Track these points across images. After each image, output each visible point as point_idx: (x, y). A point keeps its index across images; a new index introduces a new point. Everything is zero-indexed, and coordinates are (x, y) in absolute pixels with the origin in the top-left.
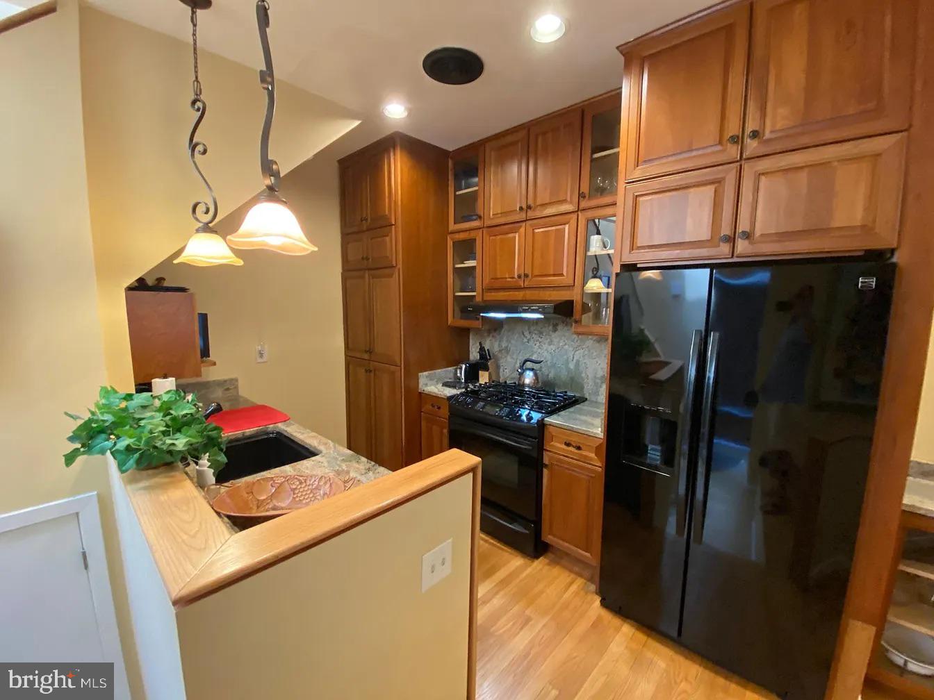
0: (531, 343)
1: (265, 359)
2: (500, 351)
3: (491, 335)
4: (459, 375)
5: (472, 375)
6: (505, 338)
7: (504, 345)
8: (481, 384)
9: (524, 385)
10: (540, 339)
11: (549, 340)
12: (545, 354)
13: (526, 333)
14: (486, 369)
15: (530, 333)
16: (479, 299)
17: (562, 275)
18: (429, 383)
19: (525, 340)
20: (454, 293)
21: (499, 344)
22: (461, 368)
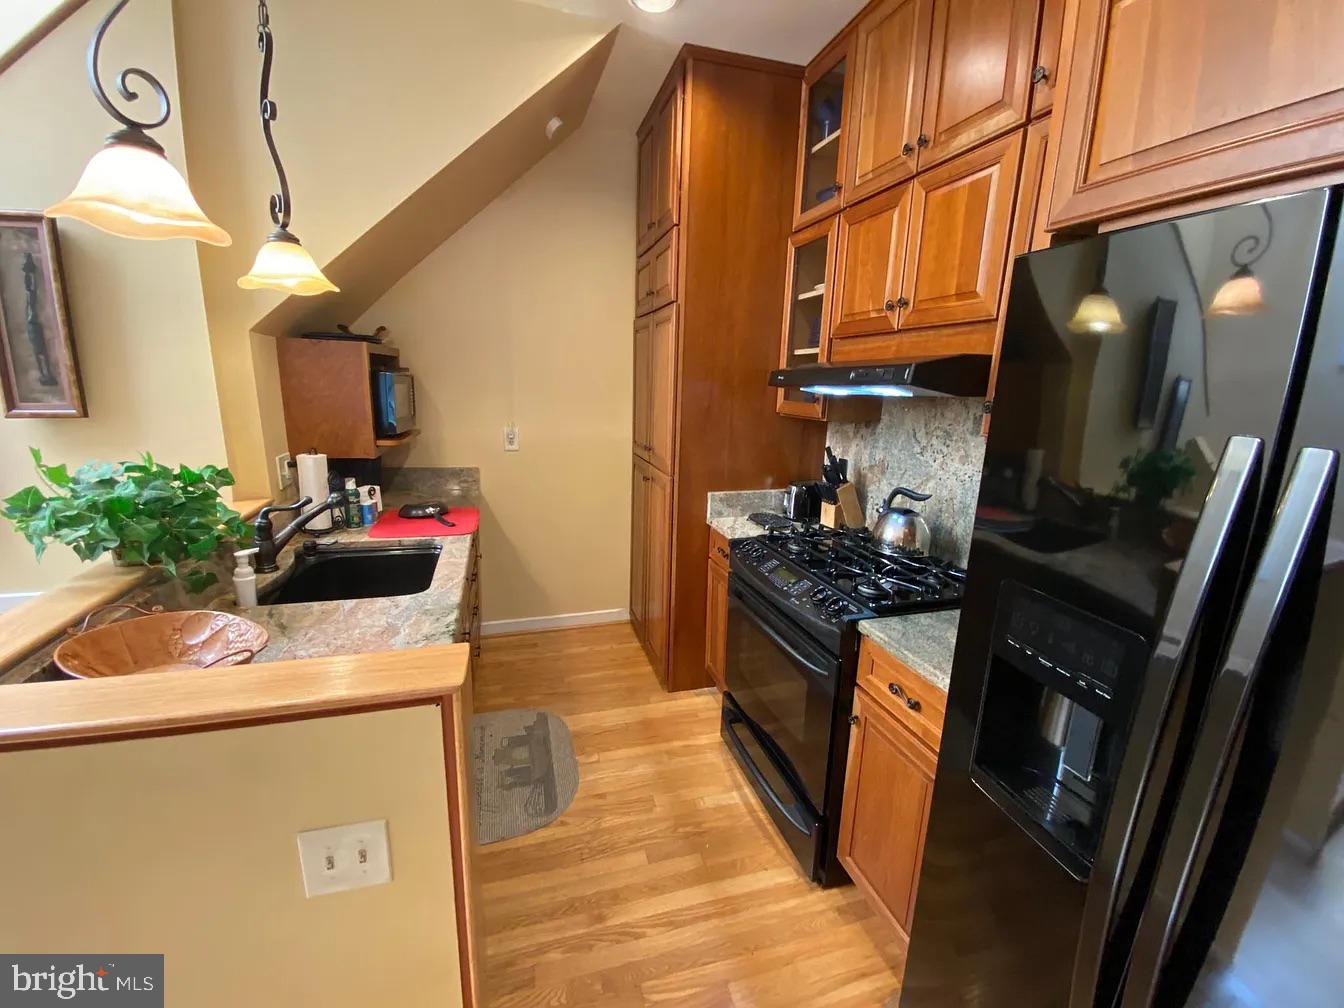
0: (928, 454)
1: (515, 447)
2: (871, 467)
3: (859, 436)
4: (785, 503)
5: (808, 508)
6: (881, 444)
7: (879, 455)
8: (822, 527)
9: (879, 542)
10: (945, 450)
11: (962, 452)
12: (952, 482)
13: (920, 435)
14: (834, 500)
15: (927, 433)
16: (822, 360)
17: (974, 294)
18: (726, 510)
19: (917, 449)
20: (791, 349)
21: (871, 453)
22: (789, 493)
